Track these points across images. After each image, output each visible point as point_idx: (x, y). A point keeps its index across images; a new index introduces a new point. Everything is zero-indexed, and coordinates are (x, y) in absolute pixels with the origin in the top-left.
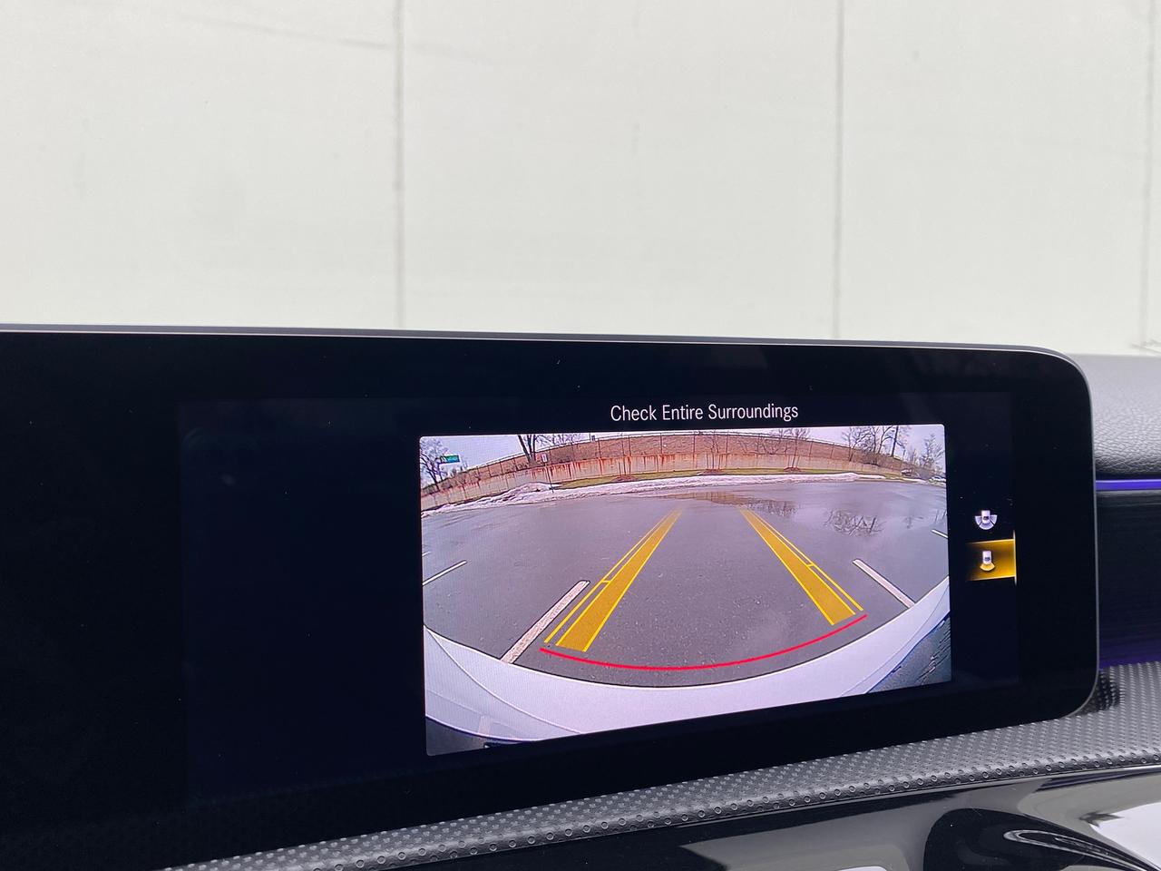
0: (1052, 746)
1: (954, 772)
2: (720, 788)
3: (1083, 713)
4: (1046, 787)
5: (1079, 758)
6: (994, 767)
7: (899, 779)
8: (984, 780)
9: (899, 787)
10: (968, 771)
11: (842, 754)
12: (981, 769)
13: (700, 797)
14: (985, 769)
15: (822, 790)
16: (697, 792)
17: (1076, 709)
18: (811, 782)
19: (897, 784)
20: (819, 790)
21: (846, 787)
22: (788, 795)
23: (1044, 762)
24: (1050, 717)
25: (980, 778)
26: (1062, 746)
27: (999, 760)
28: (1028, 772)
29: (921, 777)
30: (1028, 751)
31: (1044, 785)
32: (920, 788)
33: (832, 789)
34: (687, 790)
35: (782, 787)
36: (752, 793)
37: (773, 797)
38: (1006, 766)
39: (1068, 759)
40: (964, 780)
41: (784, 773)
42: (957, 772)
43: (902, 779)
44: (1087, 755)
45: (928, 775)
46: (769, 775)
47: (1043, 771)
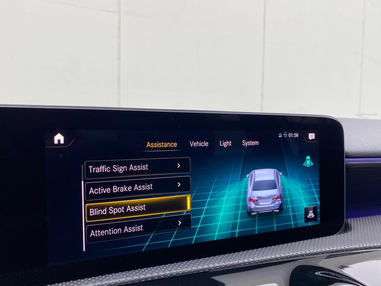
0: (330, 244)
1: (299, 253)
2: (224, 259)
3: (340, 234)
4: (328, 257)
5: (339, 248)
6: (312, 251)
7: (282, 255)
8: (309, 255)
9: (282, 258)
10: (303, 252)
11: (263, 247)
12: (308, 252)
13: (217, 261)
14: (309, 252)
15: (257, 259)
16: (217, 260)
17: (337, 232)
18: (253, 256)
19: (281, 257)
20: (256, 259)
21: (265, 258)
22: (246, 261)
23: (328, 249)
24: (330, 235)
25: (307, 255)
26: (333, 244)
27: (313, 249)
28: (323, 253)
29: (289, 255)
30: (323, 246)
31: (327, 257)
32: (288, 258)
33: (260, 259)
34: (213, 259)
35: (244, 258)
36: (234, 260)
37: (241, 261)
38: (316, 251)
39: (335, 248)
40: (302, 255)
41: (245, 254)
42: (300, 253)
43: (283, 255)
44: (341, 247)
45: (291, 254)
46: (240, 254)
47: (327, 252)
